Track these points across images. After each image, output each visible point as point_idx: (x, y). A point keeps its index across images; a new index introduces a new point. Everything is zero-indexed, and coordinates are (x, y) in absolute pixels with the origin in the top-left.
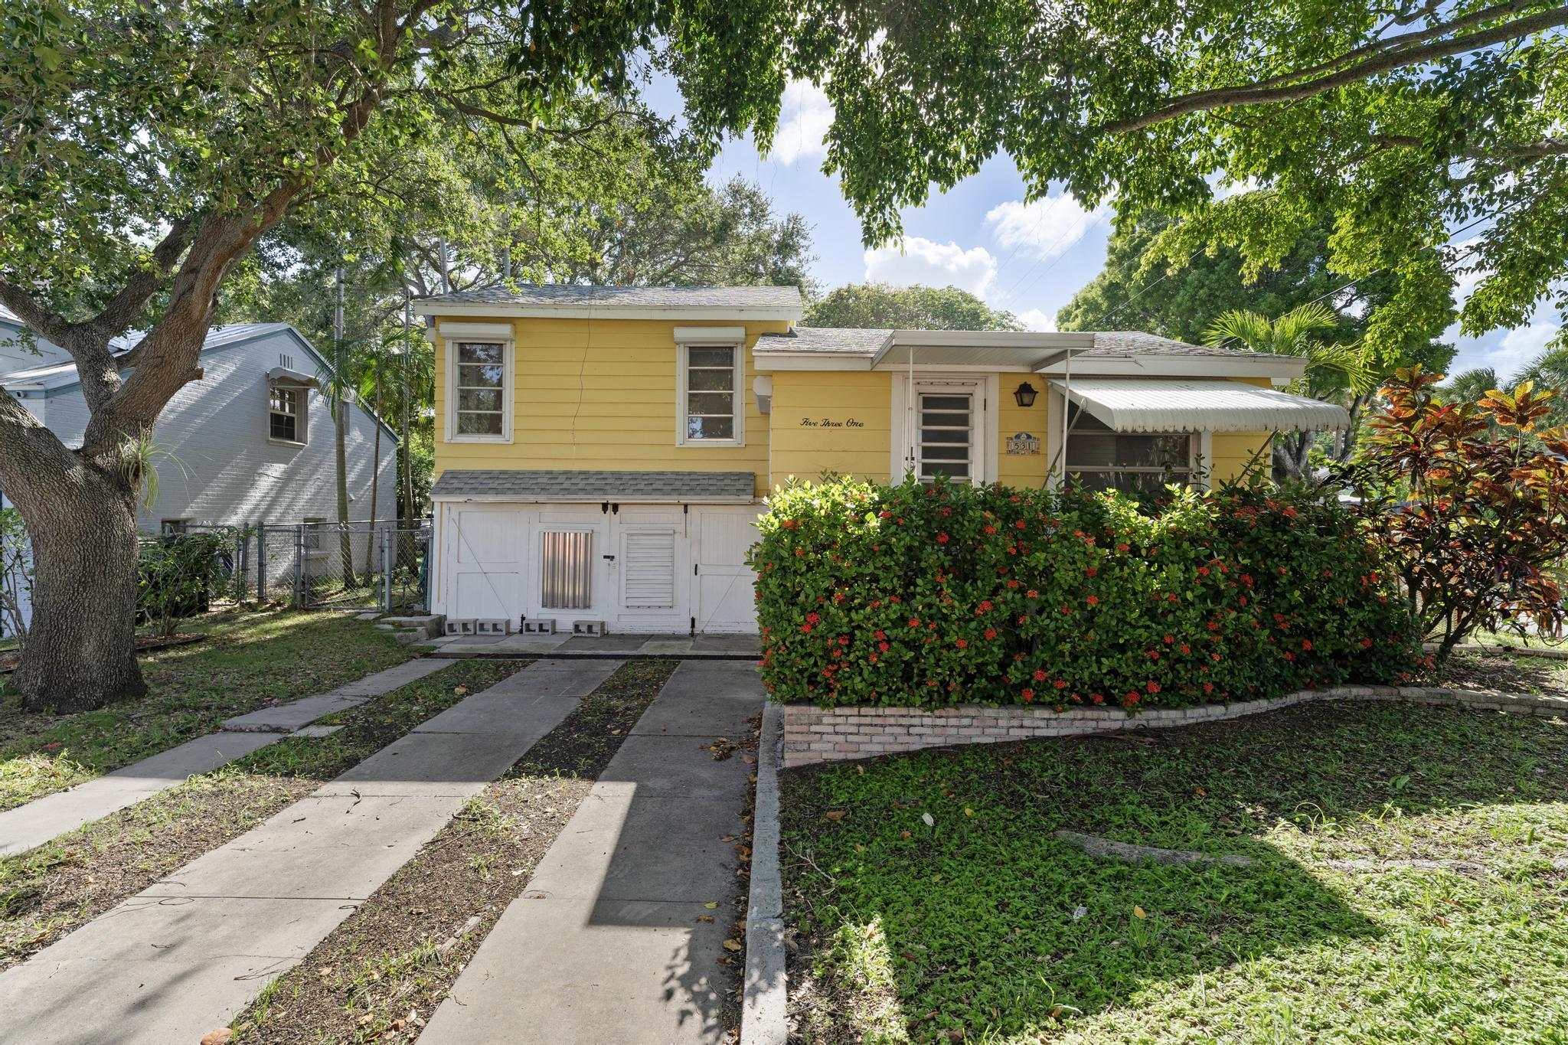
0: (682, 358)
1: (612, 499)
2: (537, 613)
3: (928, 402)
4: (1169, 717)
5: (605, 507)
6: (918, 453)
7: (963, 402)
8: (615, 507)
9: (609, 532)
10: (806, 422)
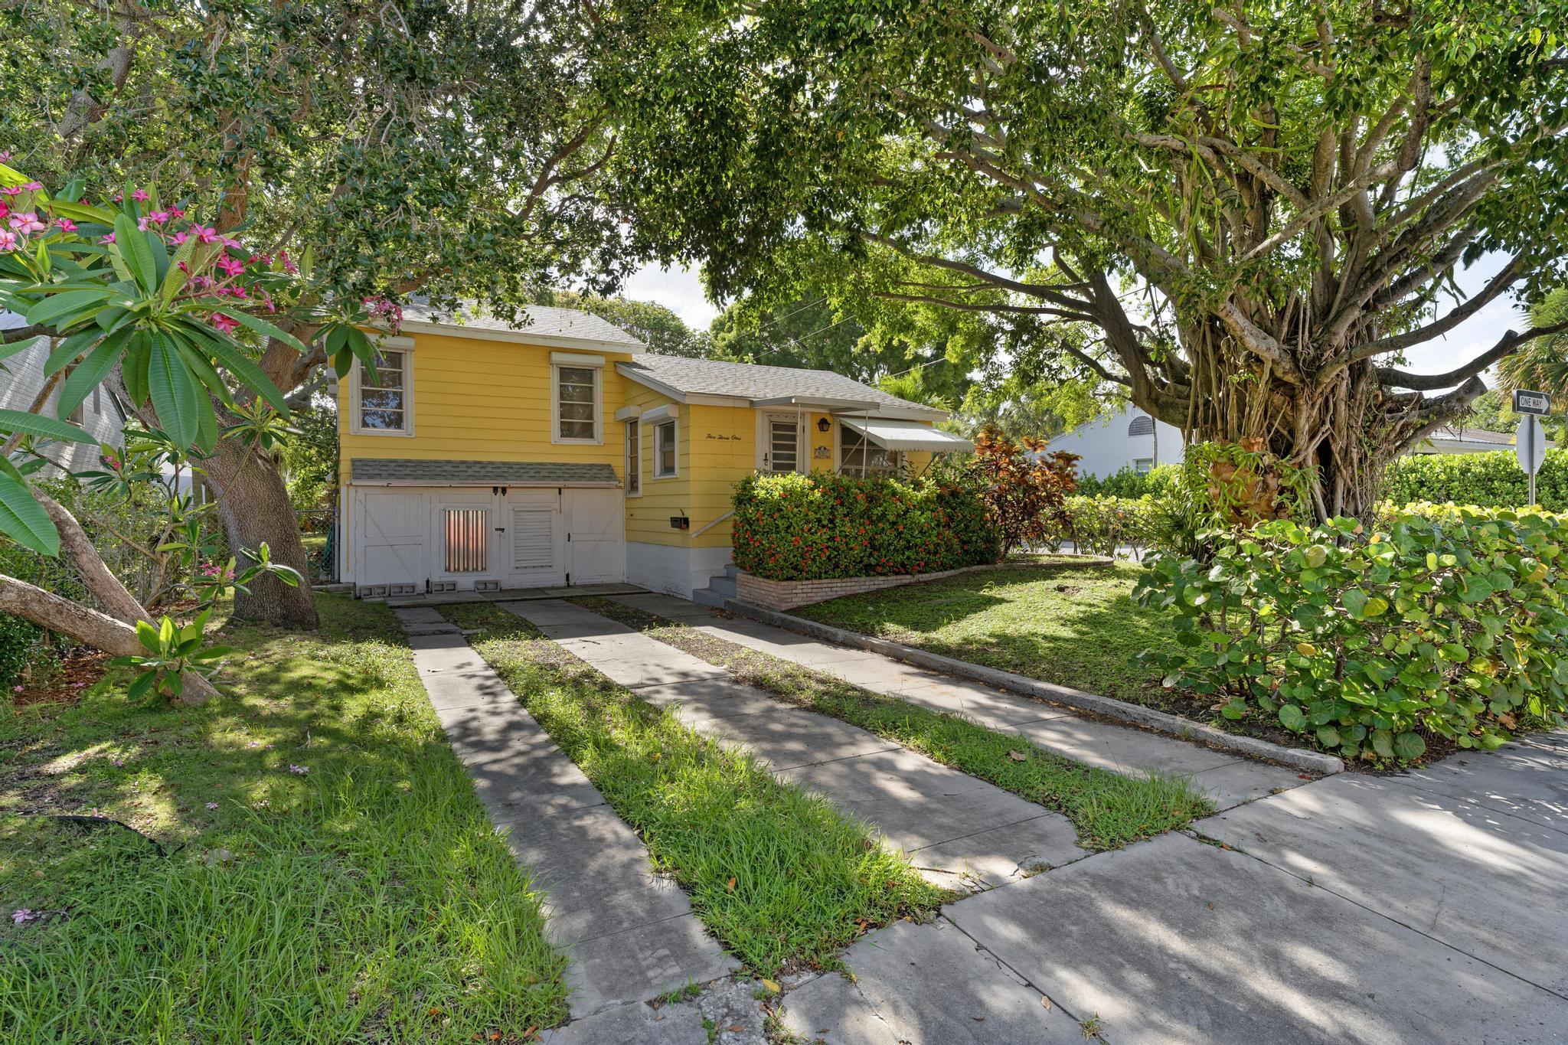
0: (555, 376)
1: (500, 484)
2: (439, 576)
3: (776, 426)
4: (925, 577)
5: (495, 489)
6: (770, 457)
7: (793, 428)
8: (504, 490)
9: (502, 509)
10: (709, 436)
